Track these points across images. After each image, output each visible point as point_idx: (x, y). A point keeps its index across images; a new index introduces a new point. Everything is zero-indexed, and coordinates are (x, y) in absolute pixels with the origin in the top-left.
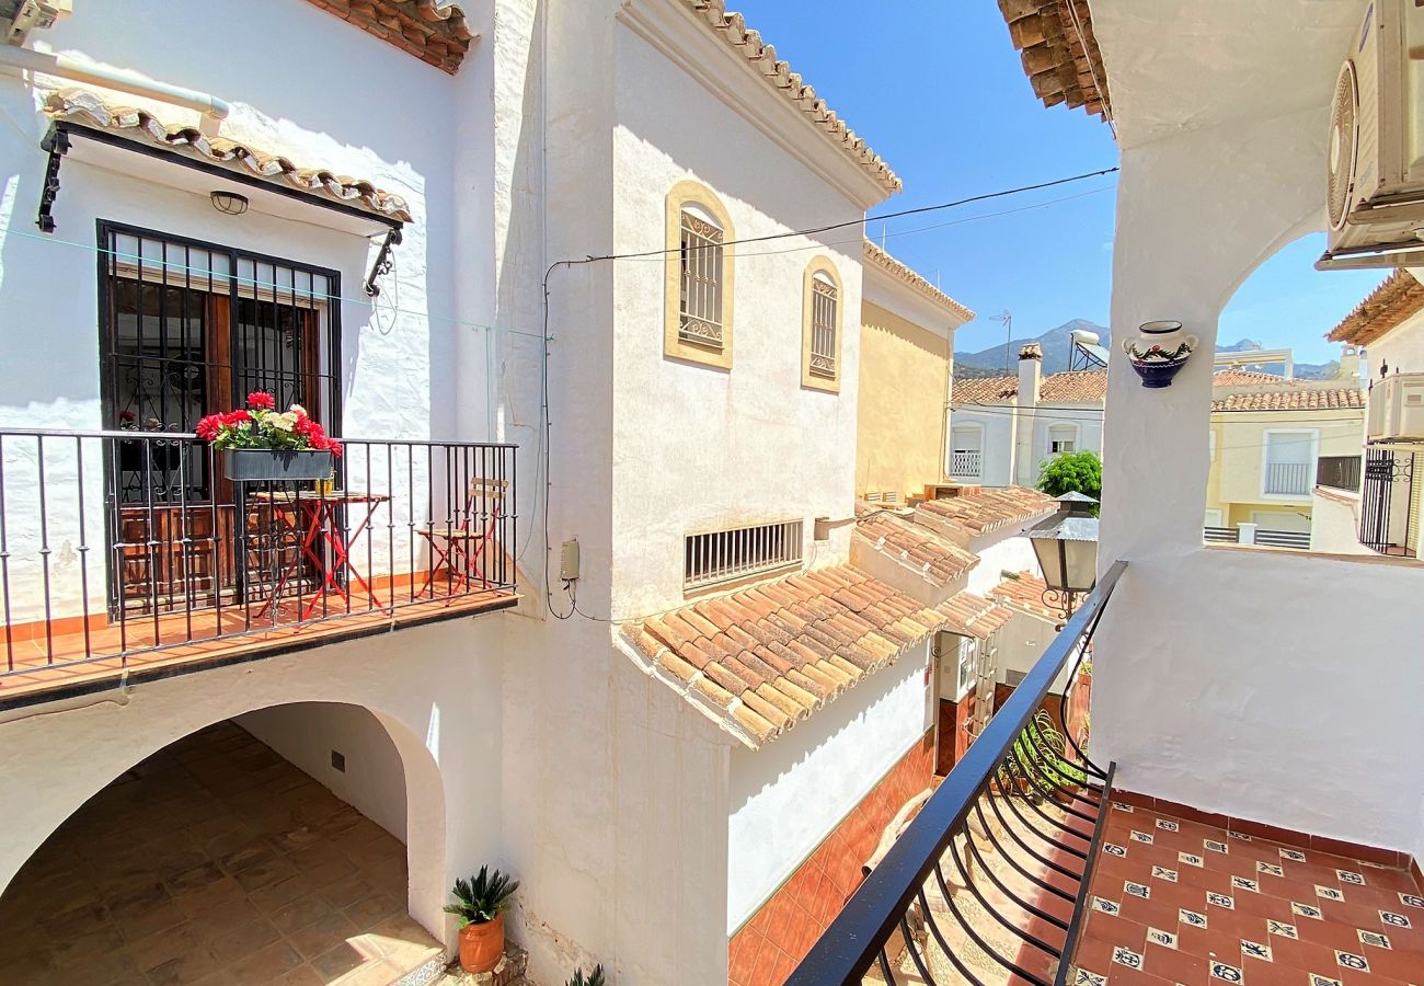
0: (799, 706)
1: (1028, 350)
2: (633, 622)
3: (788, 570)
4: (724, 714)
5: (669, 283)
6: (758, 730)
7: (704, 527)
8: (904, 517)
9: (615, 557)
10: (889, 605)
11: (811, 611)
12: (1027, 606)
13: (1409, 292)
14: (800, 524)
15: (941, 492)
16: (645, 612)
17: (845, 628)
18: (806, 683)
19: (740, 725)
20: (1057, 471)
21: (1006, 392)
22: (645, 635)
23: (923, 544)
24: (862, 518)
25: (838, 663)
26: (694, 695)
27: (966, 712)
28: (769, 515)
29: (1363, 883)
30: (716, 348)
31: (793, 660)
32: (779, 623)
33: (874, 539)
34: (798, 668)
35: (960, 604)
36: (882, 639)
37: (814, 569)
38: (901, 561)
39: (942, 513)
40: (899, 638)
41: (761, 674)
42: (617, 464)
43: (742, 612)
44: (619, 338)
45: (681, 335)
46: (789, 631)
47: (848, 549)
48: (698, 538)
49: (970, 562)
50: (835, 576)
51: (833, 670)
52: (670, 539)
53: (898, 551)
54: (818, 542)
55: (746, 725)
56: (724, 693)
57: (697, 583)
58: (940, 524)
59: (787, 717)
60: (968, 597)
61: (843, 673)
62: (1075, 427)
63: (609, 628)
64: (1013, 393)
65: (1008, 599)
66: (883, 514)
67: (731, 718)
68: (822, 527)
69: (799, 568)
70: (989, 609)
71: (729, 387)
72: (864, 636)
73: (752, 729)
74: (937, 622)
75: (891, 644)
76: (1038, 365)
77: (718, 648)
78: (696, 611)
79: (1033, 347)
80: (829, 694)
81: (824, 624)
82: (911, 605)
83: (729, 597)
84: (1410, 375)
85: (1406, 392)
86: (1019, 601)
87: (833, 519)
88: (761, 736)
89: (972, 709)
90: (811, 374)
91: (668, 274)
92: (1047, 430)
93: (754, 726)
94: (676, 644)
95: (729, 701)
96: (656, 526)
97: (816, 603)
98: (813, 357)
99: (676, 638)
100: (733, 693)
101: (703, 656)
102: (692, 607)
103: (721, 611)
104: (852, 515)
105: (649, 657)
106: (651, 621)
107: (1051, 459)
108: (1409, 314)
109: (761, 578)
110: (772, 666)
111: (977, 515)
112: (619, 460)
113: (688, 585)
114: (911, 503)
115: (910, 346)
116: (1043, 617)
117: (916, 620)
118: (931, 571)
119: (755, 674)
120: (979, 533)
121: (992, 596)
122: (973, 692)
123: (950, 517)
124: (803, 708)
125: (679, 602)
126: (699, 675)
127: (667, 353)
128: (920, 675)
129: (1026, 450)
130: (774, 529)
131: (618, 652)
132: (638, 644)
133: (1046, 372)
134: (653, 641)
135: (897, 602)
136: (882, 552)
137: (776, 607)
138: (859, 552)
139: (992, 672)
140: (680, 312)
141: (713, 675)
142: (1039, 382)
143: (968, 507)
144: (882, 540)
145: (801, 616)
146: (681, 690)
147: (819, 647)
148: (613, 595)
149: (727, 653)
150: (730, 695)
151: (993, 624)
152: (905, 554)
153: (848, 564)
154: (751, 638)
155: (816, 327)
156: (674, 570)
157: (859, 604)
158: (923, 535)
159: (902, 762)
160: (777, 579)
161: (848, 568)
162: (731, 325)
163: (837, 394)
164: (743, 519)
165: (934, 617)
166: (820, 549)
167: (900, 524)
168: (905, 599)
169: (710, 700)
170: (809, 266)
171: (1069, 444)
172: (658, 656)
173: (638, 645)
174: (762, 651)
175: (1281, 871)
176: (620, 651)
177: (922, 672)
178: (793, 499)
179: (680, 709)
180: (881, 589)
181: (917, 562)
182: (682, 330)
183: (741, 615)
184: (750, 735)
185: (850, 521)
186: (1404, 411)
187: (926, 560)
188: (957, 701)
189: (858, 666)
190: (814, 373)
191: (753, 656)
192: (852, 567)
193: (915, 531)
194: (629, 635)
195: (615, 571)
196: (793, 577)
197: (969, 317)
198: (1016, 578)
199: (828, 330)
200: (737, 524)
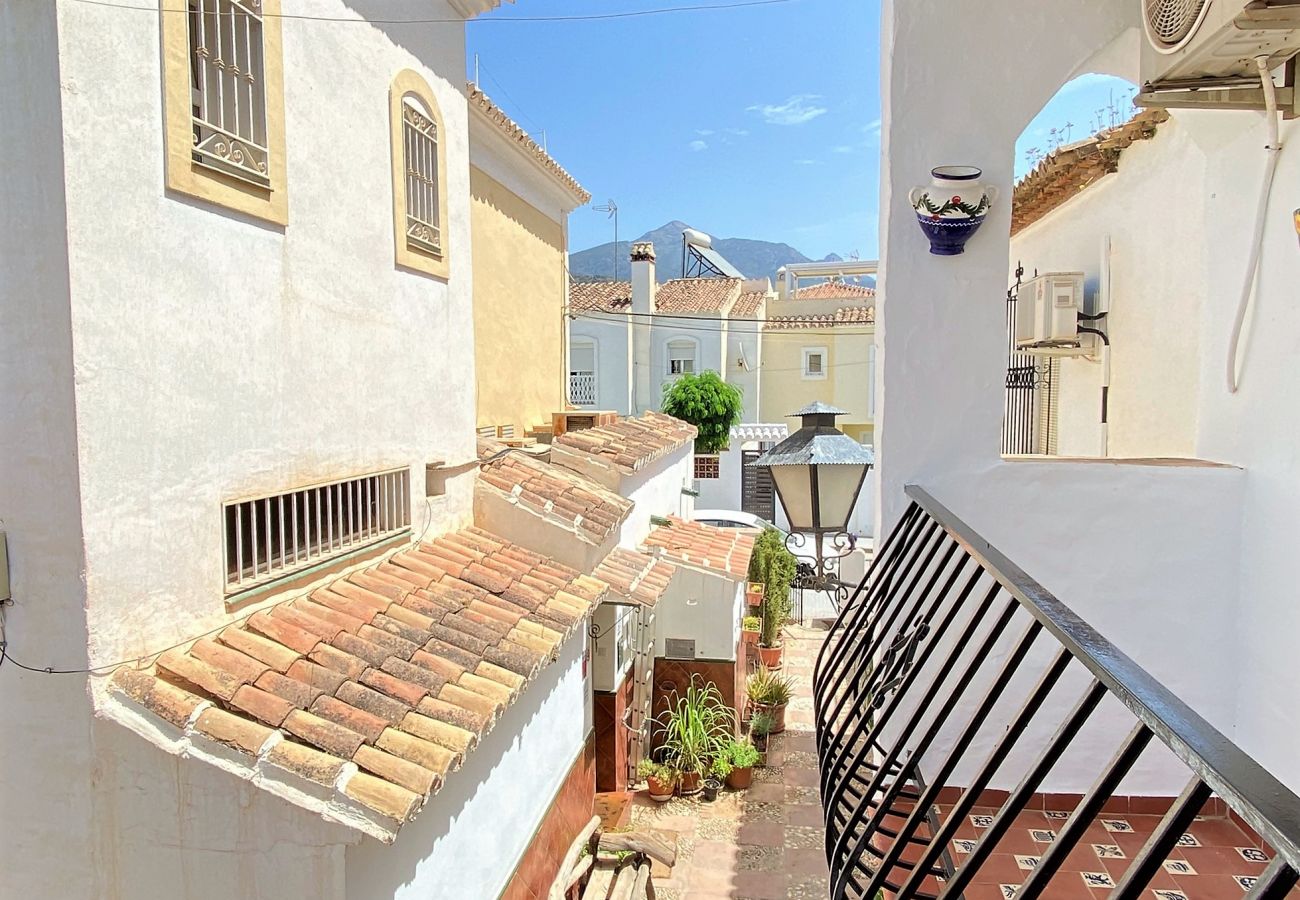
0: (445, 751)
1: (641, 250)
2: (134, 665)
3: (392, 545)
4: (330, 794)
5: (170, 63)
6: (391, 807)
7: (255, 487)
8: (537, 457)
9: (90, 554)
10: (536, 577)
11: (436, 601)
12: (685, 558)
13: (1046, 190)
14: (406, 473)
15: (573, 422)
16: (157, 645)
17: (488, 619)
18: (450, 713)
19: (361, 806)
20: (681, 396)
21: (619, 300)
22: (163, 686)
23: (569, 490)
24: (488, 461)
25: (488, 673)
26: (270, 773)
27: (624, 701)
28: (360, 462)
29: (1199, 845)
30: (260, 188)
31: (424, 682)
32: (391, 627)
33: (508, 488)
34: (433, 692)
35: (617, 564)
36: (540, 626)
37: (428, 540)
38: (545, 514)
39: (585, 448)
40: (559, 621)
41: (379, 714)
42: (85, 380)
43: (330, 619)
44: (75, 146)
45: (197, 156)
46: (409, 636)
47: (470, 504)
48: (246, 507)
49: (626, 508)
50: (459, 546)
51: (485, 686)
52: (196, 512)
53: (539, 502)
54: (430, 499)
55: (370, 804)
56: (326, 760)
57: (249, 582)
58: (582, 462)
59: (434, 775)
60: (624, 554)
61: (496, 687)
62: (694, 343)
63: (86, 684)
64: (627, 301)
65: (664, 551)
66: (512, 454)
67: (342, 799)
68: (436, 475)
69: (407, 540)
70: (650, 566)
71: (285, 255)
72: (515, 626)
73: (379, 808)
74: (597, 591)
75: (551, 631)
76: (652, 268)
77: (302, 686)
78: (250, 628)
79: (646, 246)
80: (487, 723)
81: (457, 619)
82: (564, 574)
83: (304, 598)
84: (1060, 274)
85: (1057, 292)
86: (674, 552)
87: (451, 463)
88: (397, 817)
89: (630, 696)
90: (410, 248)
91: (167, 46)
92: (665, 347)
93: (383, 802)
94: (223, 691)
95: (336, 770)
96: (168, 492)
97: (441, 588)
98: (411, 222)
99: (223, 680)
100: (338, 755)
101: (277, 704)
102: (242, 623)
103: (295, 622)
104: (474, 458)
105: (174, 724)
106: (170, 660)
107: (674, 381)
108: (1041, 214)
109: (353, 562)
110: (394, 696)
111: (624, 448)
112: (88, 374)
113: (233, 587)
114: (542, 436)
115: (519, 230)
116: (705, 568)
117: (574, 593)
118: (584, 525)
119: (370, 716)
120: (630, 468)
121: (645, 549)
122: (631, 674)
123: (596, 453)
124: (454, 755)
125: (219, 619)
126: (276, 738)
127: (172, 186)
128: (577, 667)
129: (644, 370)
130: (369, 482)
131: (111, 725)
132: (149, 704)
133: (659, 279)
134: (180, 694)
135: (546, 571)
136: (519, 505)
137: (383, 603)
138: (486, 508)
139: (651, 645)
140: (192, 118)
141: (299, 732)
142: (654, 288)
143: (612, 439)
144: (518, 489)
145: (424, 611)
146: (245, 770)
147: (458, 654)
148: (91, 622)
149: (319, 691)
150: (336, 760)
151: (659, 585)
152: (549, 505)
153: (472, 526)
154: (353, 660)
155: (411, 178)
156: (205, 565)
157: (501, 582)
158: (565, 478)
159: (563, 788)
160: (377, 559)
161: (472, 531)
162: (283, 155)
163: (445, 281)
164: (320, 471)
165: (592, 585)
166: (435, 509)
167: (536, 466)
168: (554, 567)
169: (302, 777)
170: (396, 83)
171: (688, 363)
172: (193, 718)
173: (150, 706)
174: (374, 676)
175: (1119, 850)
176: (113, 723)
177: (580, 661)
178: (394, 437)
179: (245, 802)
180: (522, 556)
181: (566, 515)
182: (197, 149)
183: (330, 625)
184: (379, 818)
185: (471, 466)
186: (1055, 312)
187: (577, 512)
188: (615, 691)
189: (517, 672)
190: (413, 246)
191: (361, 687)
192: (479, 530)
193: (555, 473)
194: (130, 689)
195: (91, 579)
196: (400, 553)
197: (585, 199)
198: (667, 524)
199: (429, 185)
200: (310, 480)
